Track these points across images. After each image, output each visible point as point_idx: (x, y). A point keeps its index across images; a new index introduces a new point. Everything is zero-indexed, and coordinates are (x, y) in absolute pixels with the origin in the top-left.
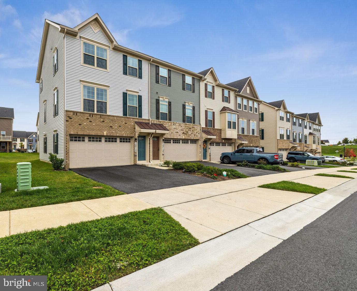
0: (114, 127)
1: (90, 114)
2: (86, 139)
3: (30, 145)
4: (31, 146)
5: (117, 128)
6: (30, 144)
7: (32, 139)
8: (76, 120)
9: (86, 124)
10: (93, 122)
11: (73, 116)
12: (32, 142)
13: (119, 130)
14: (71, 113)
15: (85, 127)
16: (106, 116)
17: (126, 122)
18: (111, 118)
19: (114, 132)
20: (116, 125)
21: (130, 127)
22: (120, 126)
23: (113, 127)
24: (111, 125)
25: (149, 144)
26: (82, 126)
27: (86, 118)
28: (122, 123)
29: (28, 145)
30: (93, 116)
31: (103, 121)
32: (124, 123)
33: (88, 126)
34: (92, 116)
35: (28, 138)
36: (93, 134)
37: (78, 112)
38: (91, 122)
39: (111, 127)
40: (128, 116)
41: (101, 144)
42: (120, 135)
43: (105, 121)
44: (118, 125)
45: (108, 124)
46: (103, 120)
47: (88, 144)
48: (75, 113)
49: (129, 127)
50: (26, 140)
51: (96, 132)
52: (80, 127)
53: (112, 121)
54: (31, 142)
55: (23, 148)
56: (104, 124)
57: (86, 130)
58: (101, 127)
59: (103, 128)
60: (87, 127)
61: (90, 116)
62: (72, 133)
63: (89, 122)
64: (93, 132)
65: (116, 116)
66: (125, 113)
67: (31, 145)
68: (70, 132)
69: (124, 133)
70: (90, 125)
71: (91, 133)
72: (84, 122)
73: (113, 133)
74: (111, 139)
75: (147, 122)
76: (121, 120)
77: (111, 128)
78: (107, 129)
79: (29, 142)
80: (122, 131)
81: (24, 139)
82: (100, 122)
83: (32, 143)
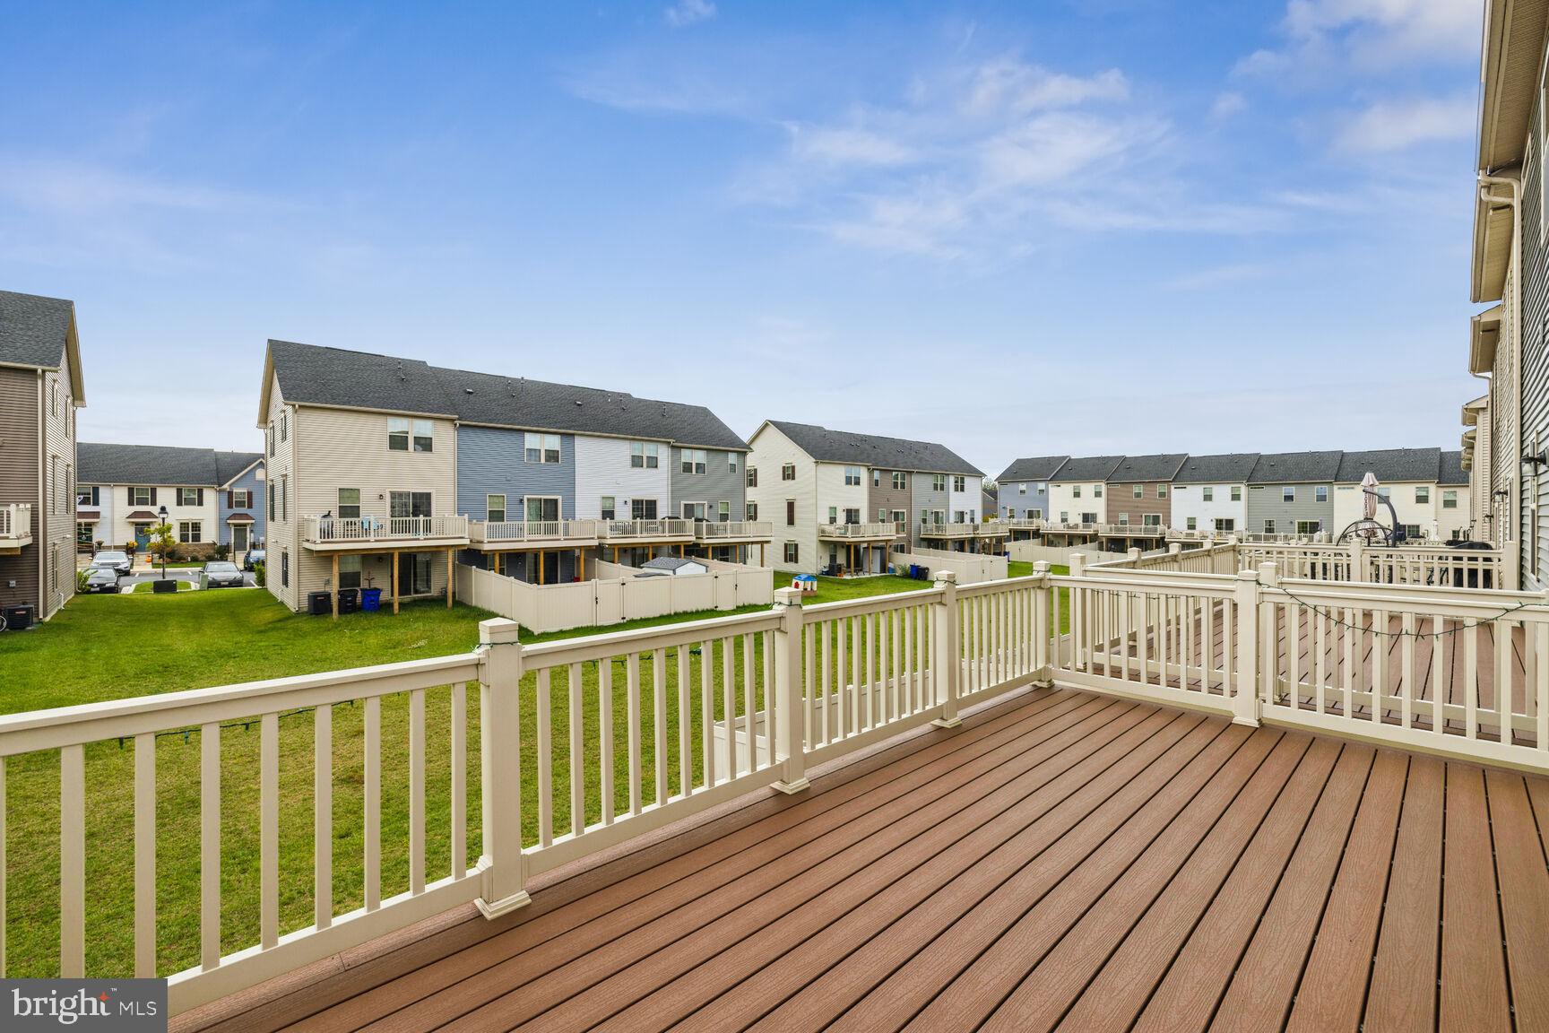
3: (236, 525)
4: (240, 529)
6: (235, 516)
7: (250, 494)
12: (250, 506)
29: (223, 524)
35: (226, 486)
50: (210, 496)
54: (240, 504)
55: (197, 538)
67: (245, 525)
79: (230, 506)
81: (200, 492)
83: (249, 512)
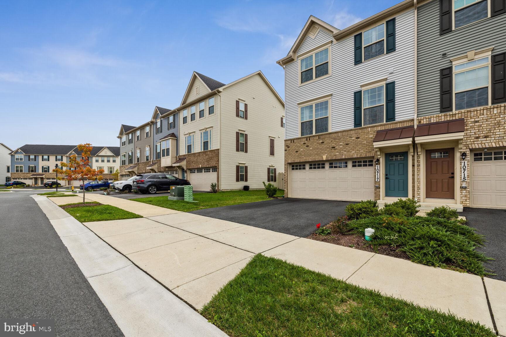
0: (338, 147)
1: (307, 138)
2: (307, 166)
5: (342, 148)
8: (293, 148)
9: (302, 150)
10: (310, 146)
11: (291, 144)
13: (345, 149)
14: (289, 141)
15: (302, 154)
16: (326, 136)
17: (359, 136)
18: (334, 135)
19: (338, 153)
20: (340, 144)
21: (365, 142)
22: (347, 144)
23: (336, 147)
24: (333, 145)
25: (413, 166)
26: (299, 153)
27: (302, 144)
28: (350, 139)
30: (311, 139)
31: (323, 143)
32: (354, 138)
33: (305, 152)
34: (309, 140)
36: (310, 160)
37: (295, 139)
38: (308, 146)
39: (334, 147)
40: (363, 126)
41: (325, 171)
42: (346, 158)
43: (325, 142)
44: (345, 143)
45: (329, 145)
46: (322, 141)
47: (309, 172)
48: (292, 140)
49: (363, 142)
51: (313, 157)
52: (297, 154)
53: (335, 139)
56: (324, 146)
57: (302, 157)
58: (320, 150)
59: (321, 152)
60: (303, 154)
61: (307, 140)
62: (290, 162)
63: (306, 148)
64: (310, 157)
65: (340, 132)
66: (357, 123)
68: (288, 161)
69: (355, 152)
70: (306, 151)
71: (307, 160)
72: (300, 148)
73: (335, 155)
74: (333, 163)
75: (409, 124)
76: (348, 136)
77: (333, 149)
78: (327, 151)
80: (351, 150)
82: (318, 145)
